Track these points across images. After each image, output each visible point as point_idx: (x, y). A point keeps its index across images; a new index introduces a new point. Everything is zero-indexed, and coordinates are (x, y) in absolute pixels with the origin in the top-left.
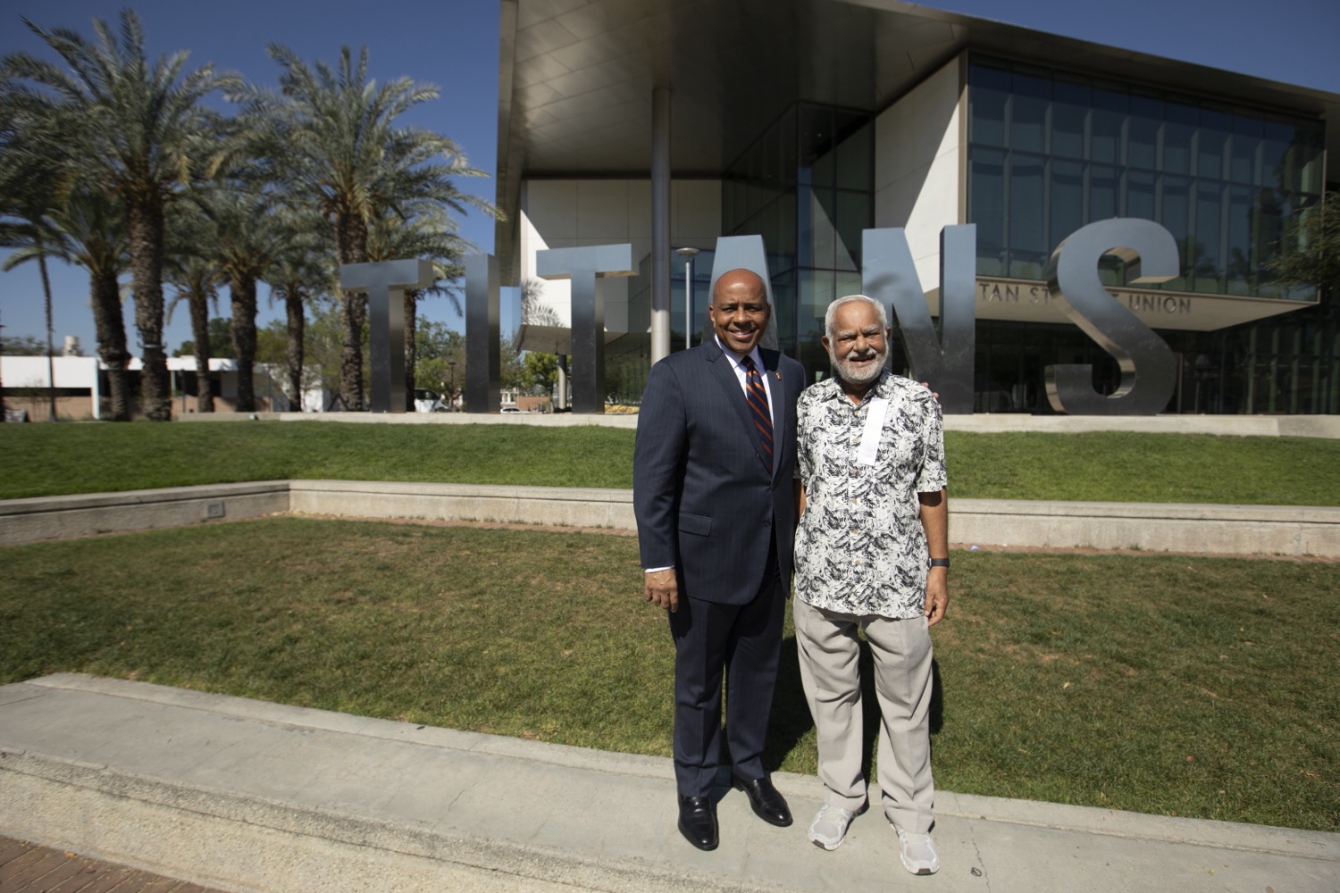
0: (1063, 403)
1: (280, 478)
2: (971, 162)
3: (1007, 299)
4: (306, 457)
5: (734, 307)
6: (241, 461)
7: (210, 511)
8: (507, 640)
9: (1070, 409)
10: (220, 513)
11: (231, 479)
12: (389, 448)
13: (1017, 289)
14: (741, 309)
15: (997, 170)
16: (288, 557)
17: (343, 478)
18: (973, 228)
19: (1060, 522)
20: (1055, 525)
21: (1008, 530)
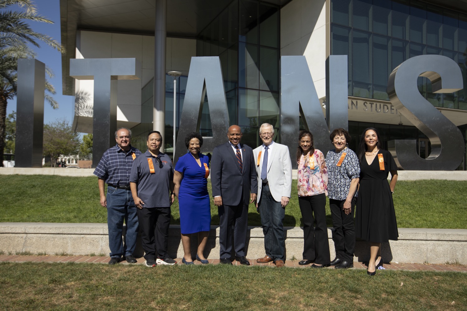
2: (332, 33)
3: (352, 108)
13: (357, 102)
18: (346, 57)
19: (434, 245)
20: (431, 248)
21: (399, 252)
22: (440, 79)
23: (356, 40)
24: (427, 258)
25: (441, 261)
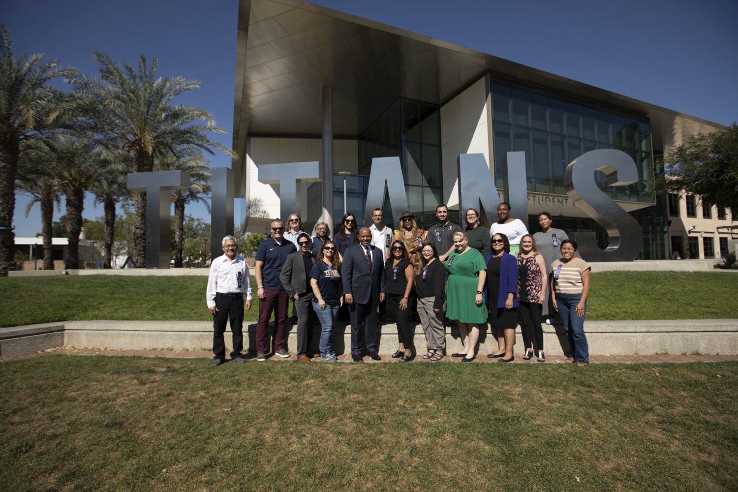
2: (494, 130)
18: (523, 153)
19: (643, 336)
20: (641, 339)
21: (609, 344)
22: (615, 173)
23: (517, 136)
24: (637, 350)
25: (651, 352)
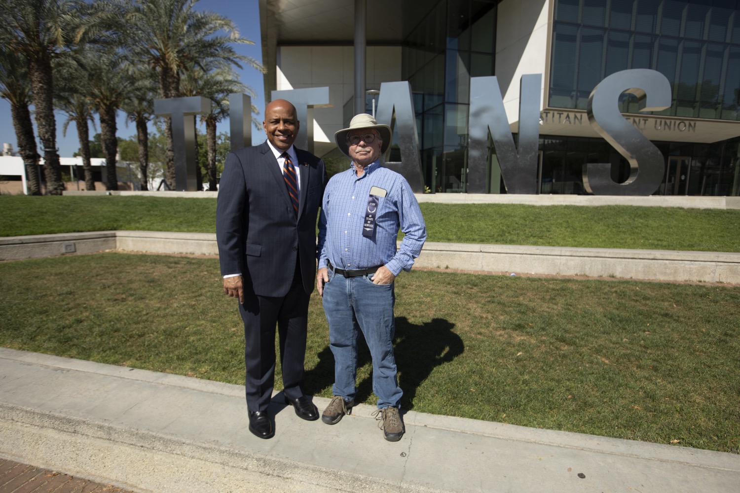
0: (592, 188)
1: (111, 230)
2: (555, 33)
3: (575, 123)
4: (128, 217)
5: (277, 121)
6: (88, 219)
7: (66, 249)
8: (203, 322)
9: (597, 191)
10: (73, 250)
11: (80, 230)
12: (180, 212)
13: (581, 116)
14: (281, 122)
15: (572, 39)
16: (101, 275)
17: (149, 230)
19: (567, 259)
20: (564, 262)
21: (536, 264)
22: (645, 96)
24: (560, 270)
25: (571, 273)
